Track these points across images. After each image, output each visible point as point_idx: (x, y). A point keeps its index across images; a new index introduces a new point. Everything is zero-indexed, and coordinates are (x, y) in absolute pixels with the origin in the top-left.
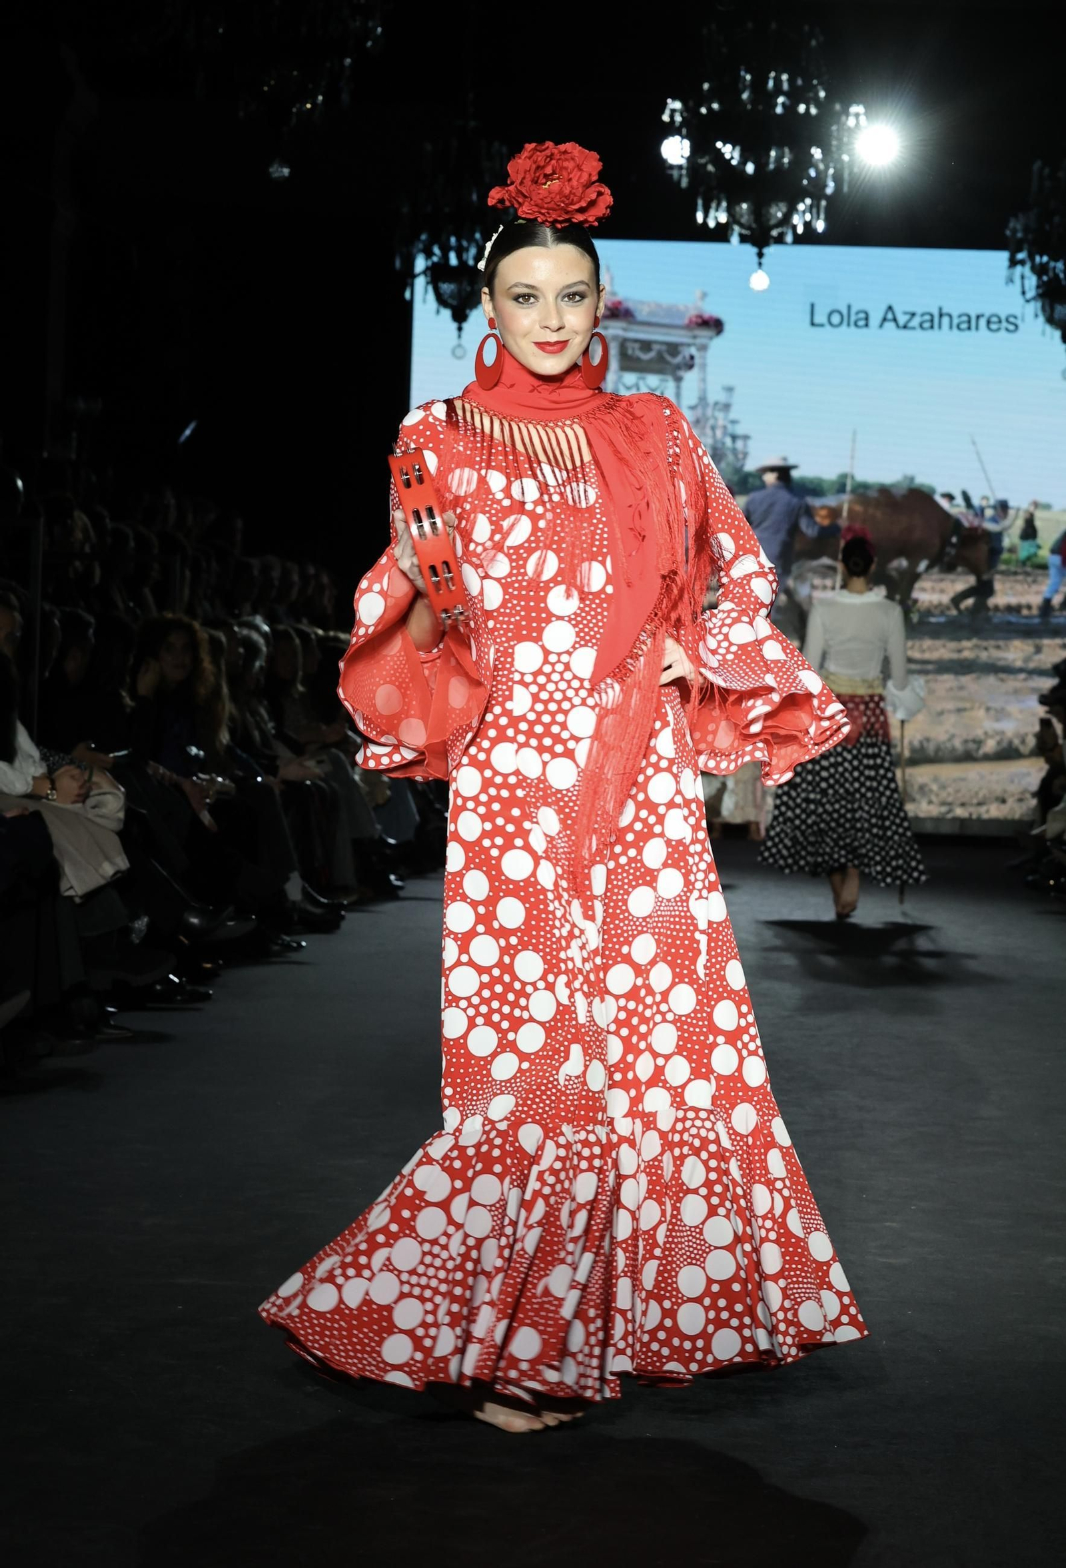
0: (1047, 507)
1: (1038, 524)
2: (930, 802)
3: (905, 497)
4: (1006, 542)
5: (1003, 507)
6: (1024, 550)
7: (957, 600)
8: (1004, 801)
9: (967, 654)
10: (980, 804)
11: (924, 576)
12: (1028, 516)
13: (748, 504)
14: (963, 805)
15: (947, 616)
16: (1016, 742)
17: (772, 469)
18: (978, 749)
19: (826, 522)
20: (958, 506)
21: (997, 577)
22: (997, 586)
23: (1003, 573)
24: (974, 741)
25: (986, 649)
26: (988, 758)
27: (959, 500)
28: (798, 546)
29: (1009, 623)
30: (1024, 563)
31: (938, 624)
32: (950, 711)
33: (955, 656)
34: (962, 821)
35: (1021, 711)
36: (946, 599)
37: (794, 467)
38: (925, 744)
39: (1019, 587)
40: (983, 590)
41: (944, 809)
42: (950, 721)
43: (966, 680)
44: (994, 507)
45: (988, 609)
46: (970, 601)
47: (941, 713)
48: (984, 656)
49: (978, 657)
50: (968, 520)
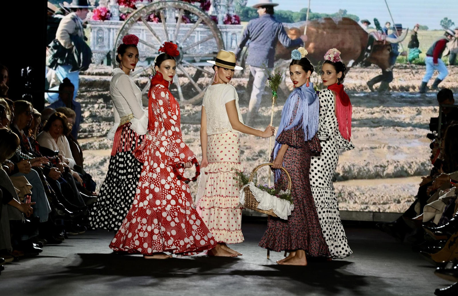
0: (425, 28)
1: (419, 38)
2: (355, 202)
3: (340, 23)
4: (400, 50)
5: (399, 28)
6: (411, 53)
7: (370, 84)
8: (399, 202)
9: (376, 115)
10: (384, 204)
11: (351, 69)
12: (413, 34)
13: (248, 27)
14: (374, 204)
15: (365, 93)
16: (406, 167)
17: (263, 6)
18: (384, 170)
19: (294, 38)
20: (372, 28)
21: (394, 70)
22: (395, 75)
23: (397, 67)
24: (381, 166)
25: (388, 112)
26: (389, 176)
27: (373, 25)
28: (278, 51)
29: (402, 97)
30: (411, 61)
31: (360, 97)
32: (366, 149)
33: (370, 116)
34: (374, 214)
35: (409, 149)
36: (364, 83)
37: (276, 5)
38: (352, 167)
39: (408, 76)
40: (387, 77)
41: (363, 206)
42: (367, 154)
43: (375, 130)
44: (394, 29)
45: (390, 89)
46: (378, 84)
47: (362, 150)
48: (387, 116)
49: (383, 117)
50: (378, 36)
